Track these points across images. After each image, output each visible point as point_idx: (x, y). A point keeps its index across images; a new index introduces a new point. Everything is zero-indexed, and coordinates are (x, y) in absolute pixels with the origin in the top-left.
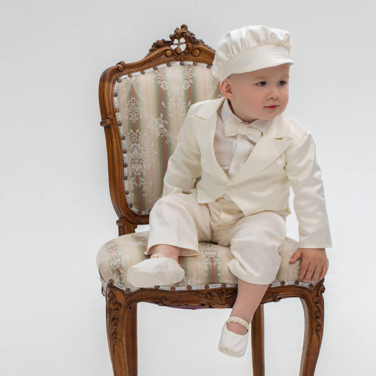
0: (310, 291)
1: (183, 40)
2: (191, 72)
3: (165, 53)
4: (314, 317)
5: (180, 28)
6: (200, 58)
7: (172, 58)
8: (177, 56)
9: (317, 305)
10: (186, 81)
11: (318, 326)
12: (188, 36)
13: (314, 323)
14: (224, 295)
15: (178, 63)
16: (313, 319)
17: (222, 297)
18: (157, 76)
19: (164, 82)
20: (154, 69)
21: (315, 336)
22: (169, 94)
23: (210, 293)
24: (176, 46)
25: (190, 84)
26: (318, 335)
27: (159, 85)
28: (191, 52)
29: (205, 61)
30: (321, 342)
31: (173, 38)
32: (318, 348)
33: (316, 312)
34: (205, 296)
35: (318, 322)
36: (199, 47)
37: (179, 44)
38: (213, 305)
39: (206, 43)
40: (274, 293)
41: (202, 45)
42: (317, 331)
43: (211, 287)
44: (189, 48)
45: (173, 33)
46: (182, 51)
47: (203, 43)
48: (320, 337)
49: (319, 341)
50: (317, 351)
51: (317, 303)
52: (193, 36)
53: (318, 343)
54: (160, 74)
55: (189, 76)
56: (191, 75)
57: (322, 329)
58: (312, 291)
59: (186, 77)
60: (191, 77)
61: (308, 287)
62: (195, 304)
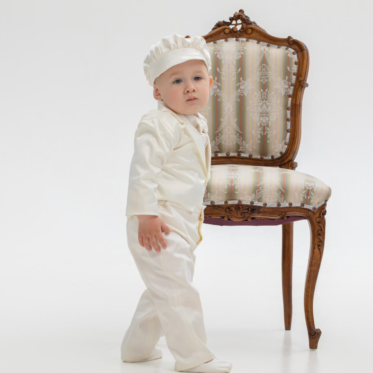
0: (314, 212)
1: (239, 21)
2: (243, 46)
3: (224, 31)
4: (317, 234)
5: (238, 12)
6: (252, 35)
7: (230, 35)
8: (234, 34)
9: (319, 224)
10: (238, 53)
11: (320, 242)
12: (243, 18)
13: (316, 239)
14: (240, 210)
15: (235, 39)
16: (316, 236)
17: (239, 212)
18: (215, 48)
19: (220, 52)
20: (214, 43)
21: (316, 250)
22: (223, 62)
23: (229, 208)
24: (234, 26)
25: (241, 55)
26: (319, 249)
27: (215, 55)
28: (245, 31)
29: (256, 38)
30: (322, 256)
31: (232, 19)
32: (319, 260)
33: (318, 230)
34: (225, 210)
35: (320, 238)
36: (252, 27)
37: (237, 24)
38: (231, 217)
39: (258, 24)
40: (283, 212)
41: (255, 26)
42: (319, 246)
43: (230, 203)
44: (243, 27)
45: (232, 16)
46: (238, 30)
47: (256, 24)
48: (321, 251)
49: (320, 254)
50: (319, 263)
51: (319, 223)
52: (248, 18)
53: (320, 256)
54: (218, 47)
55: (241, 49)
56: (243, 48)
57: (323, 244)
58: (315, 213)
59: (239, 49)
60: (242, 49)
61: (312, 209)
62: (217, 217)
